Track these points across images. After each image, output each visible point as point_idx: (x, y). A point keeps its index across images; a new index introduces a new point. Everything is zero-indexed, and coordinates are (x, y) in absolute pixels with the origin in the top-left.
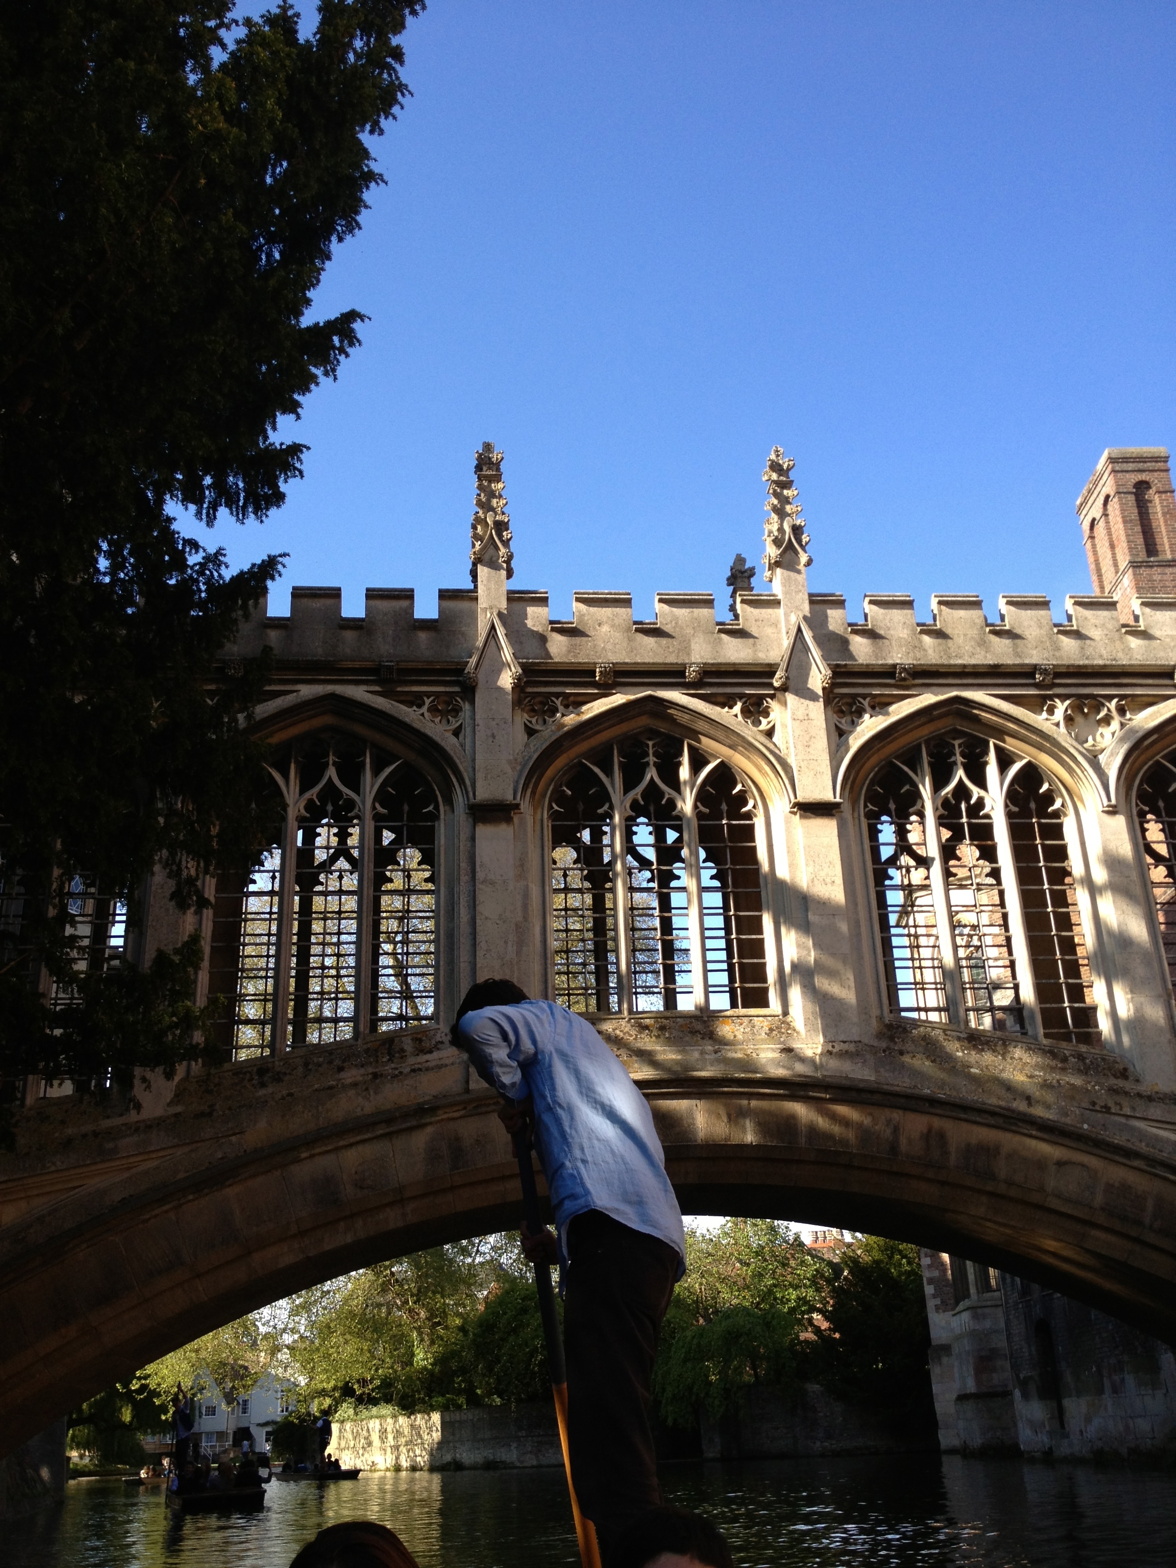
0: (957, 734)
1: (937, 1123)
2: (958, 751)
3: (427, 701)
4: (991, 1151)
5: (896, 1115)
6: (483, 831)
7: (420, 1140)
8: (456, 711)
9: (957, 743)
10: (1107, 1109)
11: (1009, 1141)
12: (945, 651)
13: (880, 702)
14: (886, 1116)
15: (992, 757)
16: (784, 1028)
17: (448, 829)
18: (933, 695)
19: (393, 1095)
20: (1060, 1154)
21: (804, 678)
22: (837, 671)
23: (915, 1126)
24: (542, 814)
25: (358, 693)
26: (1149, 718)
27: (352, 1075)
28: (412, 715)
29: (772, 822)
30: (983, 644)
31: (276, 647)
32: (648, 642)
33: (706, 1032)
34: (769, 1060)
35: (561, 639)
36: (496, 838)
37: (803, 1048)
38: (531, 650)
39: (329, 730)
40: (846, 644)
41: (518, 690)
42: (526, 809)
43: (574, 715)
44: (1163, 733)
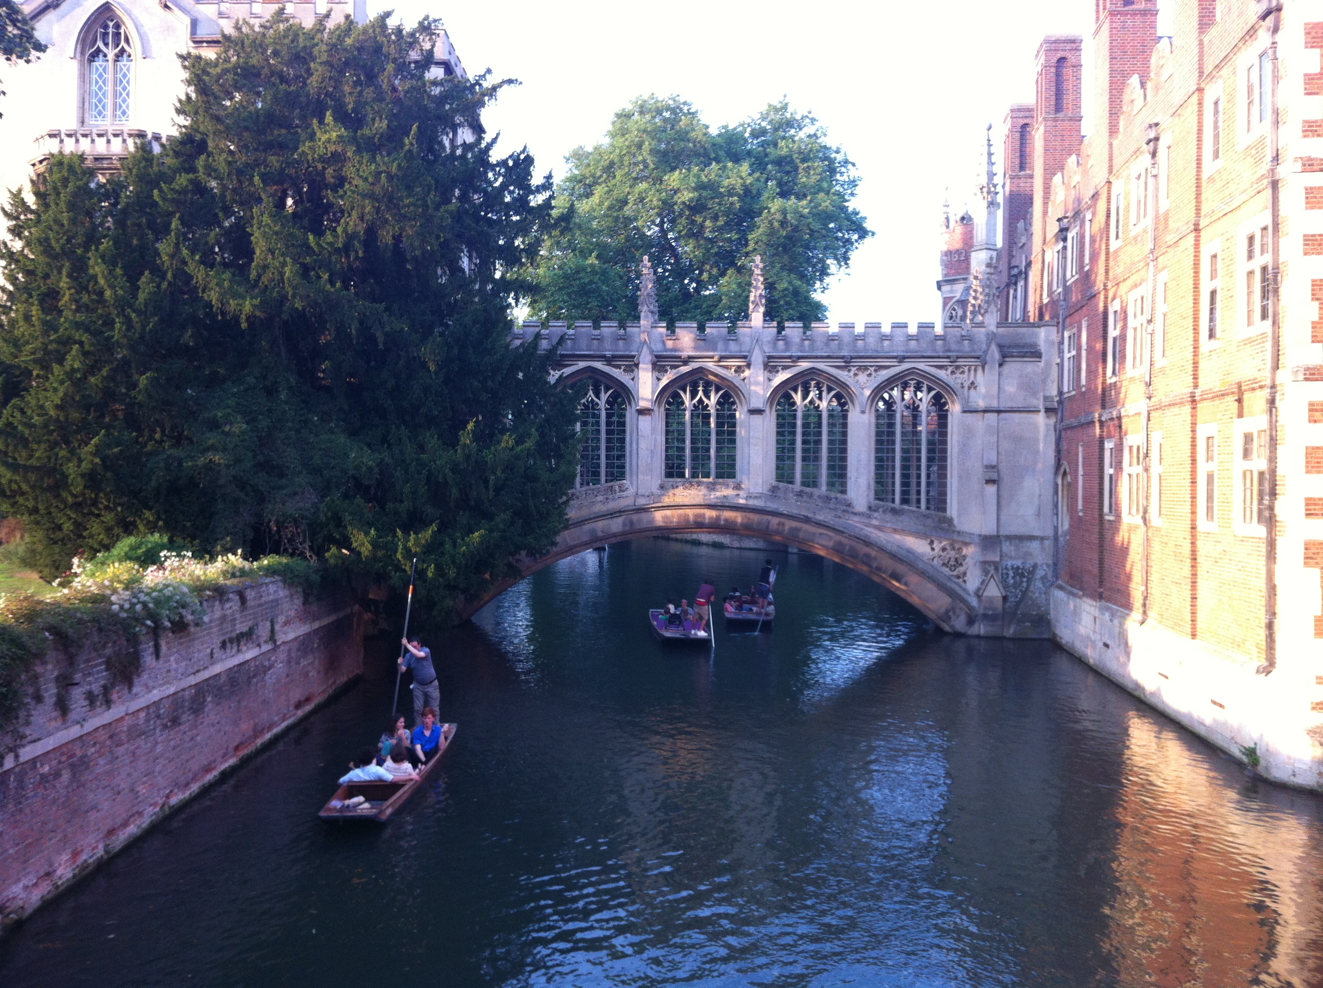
0: (813, 379)
1: (783, 520)
2: (812, 386)
3: (622, 368)
4: (798, 529)
5: (770, 518)
6: (641, 417)
7: (620, 520)
8: (632, 371)
9: (813, 383)
10: (841, 517)
11: (805, 527)
12: (812, 348)
13: (785, 368)
14: (766, 518)
15: (824, 388)
16: (738, 487)
17: (630, 415)
18: (804, 365)
19: (612, 505)
20: (821, 531)
21: (757, 358)
22: (769, 357)
23: (774, 521)
24: (662, 409)
25: (599, 365)
26: (885, 374)
27: (600, 498)
28: (617, 373)
29: (741, 414)
30: (827, 344)
31: (570, 348)
32: (702, 344)
33: (713, 487)
34: (732, 498)
35: (670, 343)
36: (645, 422)
37: (743, 494)
38: (659, 347)
39: (590, 378)
40: (775, 345)
41: (654, 364)
42: (656, 409)
43: (674, 374)
44: (890, 381)
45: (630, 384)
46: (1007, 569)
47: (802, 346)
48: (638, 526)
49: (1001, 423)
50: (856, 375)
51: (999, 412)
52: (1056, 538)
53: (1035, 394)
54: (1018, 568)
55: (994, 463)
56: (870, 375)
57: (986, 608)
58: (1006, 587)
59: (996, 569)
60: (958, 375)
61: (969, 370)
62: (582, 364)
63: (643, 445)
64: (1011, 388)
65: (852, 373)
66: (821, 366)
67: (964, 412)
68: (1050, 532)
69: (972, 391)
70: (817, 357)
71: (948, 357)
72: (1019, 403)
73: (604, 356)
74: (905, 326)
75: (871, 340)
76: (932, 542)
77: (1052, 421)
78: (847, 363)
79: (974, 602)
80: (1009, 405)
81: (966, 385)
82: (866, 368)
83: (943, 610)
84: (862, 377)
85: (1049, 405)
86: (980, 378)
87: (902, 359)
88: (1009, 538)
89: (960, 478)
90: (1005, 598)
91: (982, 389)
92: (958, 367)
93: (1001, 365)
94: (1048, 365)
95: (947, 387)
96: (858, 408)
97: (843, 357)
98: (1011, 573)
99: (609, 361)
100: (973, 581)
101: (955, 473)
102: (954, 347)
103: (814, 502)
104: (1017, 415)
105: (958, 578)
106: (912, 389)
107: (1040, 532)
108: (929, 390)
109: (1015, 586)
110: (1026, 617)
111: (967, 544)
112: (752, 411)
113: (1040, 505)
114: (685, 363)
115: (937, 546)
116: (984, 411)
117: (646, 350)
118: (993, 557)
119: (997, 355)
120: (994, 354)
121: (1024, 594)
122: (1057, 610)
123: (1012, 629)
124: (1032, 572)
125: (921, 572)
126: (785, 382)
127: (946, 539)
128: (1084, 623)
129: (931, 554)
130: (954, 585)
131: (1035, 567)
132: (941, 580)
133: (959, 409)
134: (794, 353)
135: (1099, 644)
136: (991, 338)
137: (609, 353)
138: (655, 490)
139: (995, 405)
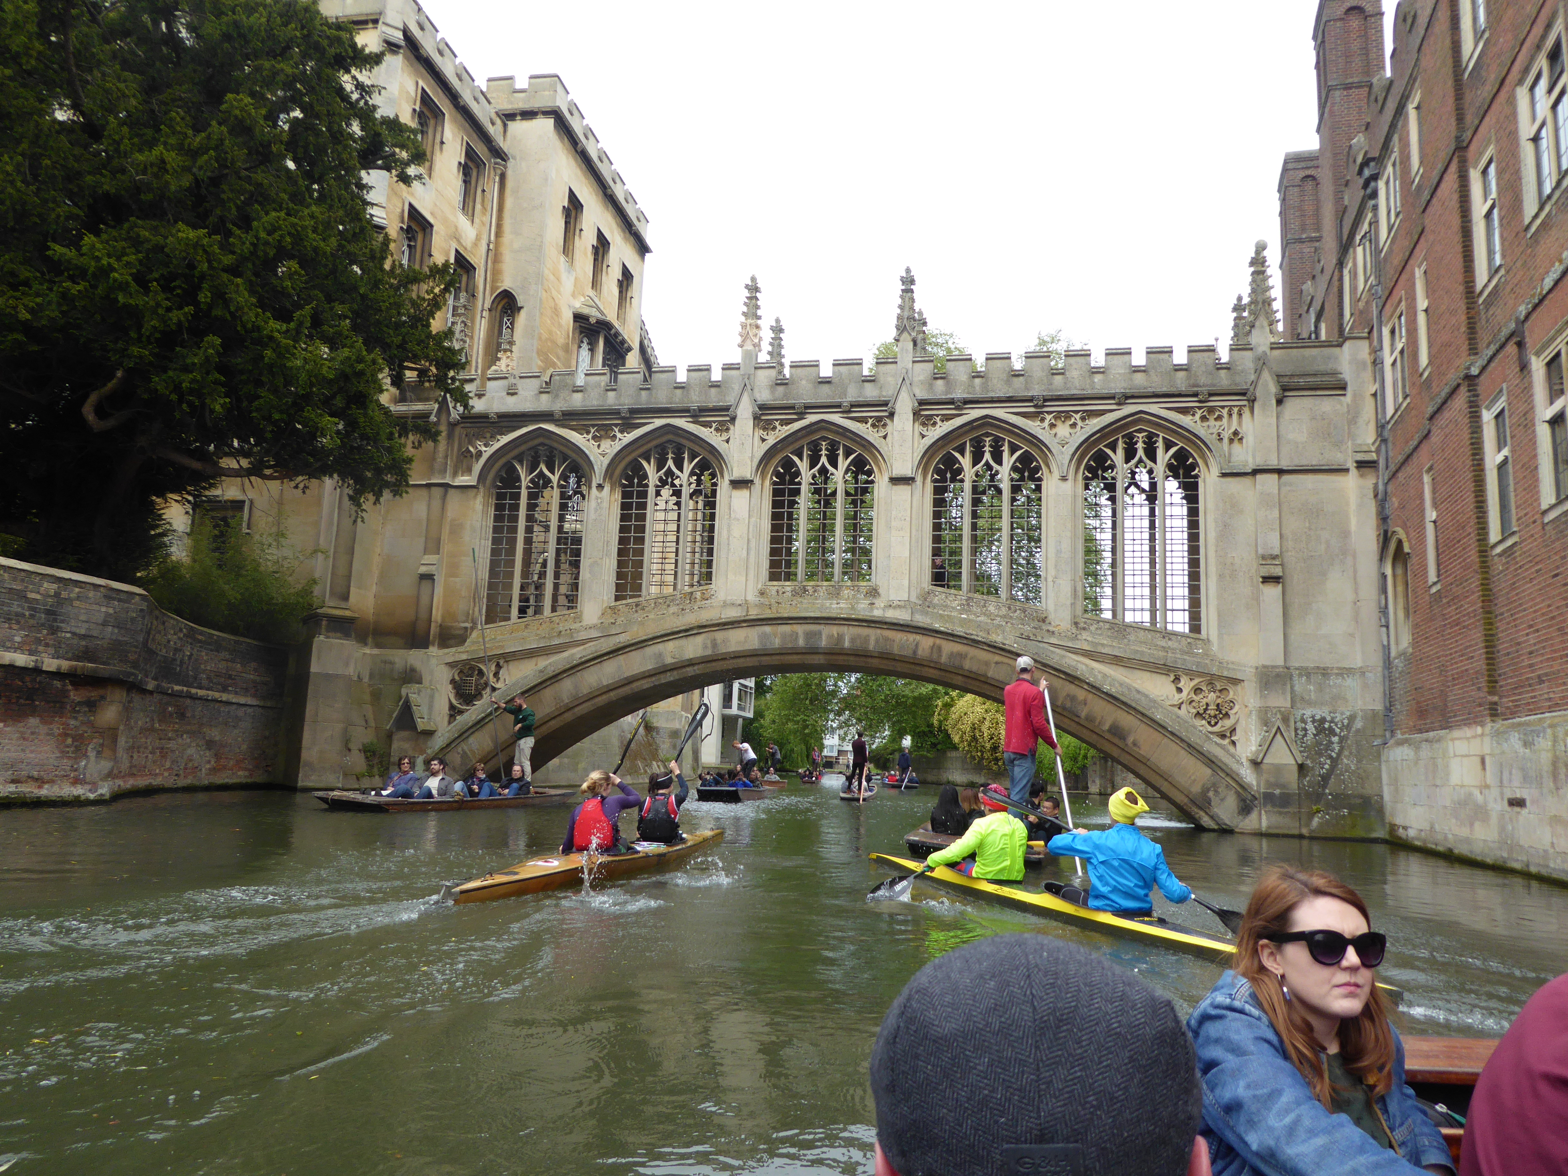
0: (988, 435)
1: (938, 641)
2: (987, 444)
3: (714, 425)
4: (965, 656)
5: (918, 637)
6: (737, 493)
7: (699, 639)
8: (727, 430)
9: (988, 439)
10: (1028, 638)
11: (972, 652)
12: (985, 386)
13: (946, 418)
14: (912, 637)
15: (1006, 448)
16: (874, 592)
17: (723, 488)
18: (974, 413)
19: (690, 619)
20: (997, 658)
21: (904, 407)
22: (922, 403)
23: (926, 643)
24: (767, 482)
25: (681, 422)
26: (1096, 423)
27: (673, 609)
28: (705, 433)
29: (881, 486)
30: (1008, 382)
31: (644, 400)
32: (825, 388)
33: (835, 593)
34: (862, 609)
35: (781, 389)
36: (741, 497)
37: (880, 603)
38: (765, 396)
39: (669, 441)
40: (931, 386)
41: (756, 418)
42: (757, 481)
43: (784, 431)
44: (1104, 433)
45: (721, 447)
46: (1303, 721)
47: (971, 385)
48: (723, 650)
49: (1284, 490)
50: (1052, 426)
51: (1280, 472)
52: (1388, 663)
53: (1338, 444)
54: (1323, 720)
55: (1276, 552)
56: (1074, 425)
57: (1269, 784)
58: (1306, 749)
59: (1285, 720)
60: (1212, 422)
61: (1230, 415)
62: (659, 422)
63: (736, 532)
64: (1298, 433)
65: (1046, 424)
66: (999, 413)
67: (1224, 475)
68: (1376, 660)
69: (1236, 444)
70: (992, 401)
72: (1312, 459)
73: (689, 410)
74: (1127, 353)
75: (1074, 374)
76: (1177, 679)
78: (1037, 407)
79: (1248, 776)
80: (1297, 462)
81: (1226, 435)
82: (1067, 415)
83: (1196, 789)
84: (1063, 430)
85: (1360, 457)
86: (1247, 425)
87: (1125, 398)
88: (1306, 673)
89: (1221, 577)
90: (1301, 767)
91: (1249, 440)
92: (1211, 410)
93: (1279, 402)
95: (1193, 438)
96: (1056, 474)
97: (1030, 400)
98: (1310, 727)
99: (695, 414)
100: (1248, 743)
101: (1212, 569)
102: (1203, 380)
103: (989, 615)
104: (1310, 477)
105: (1223, 736)
106: (1140, 446)
107: (1357, 661)
108: (1168, 445)
109: (1319, 749)
110: (1341, 800)
111: (1236, 682)
112: (896, 481)
113: (1356, 618)
114: (801, 416)
115: (1186, 684)
116: (1255, 472)
117: (746, 399)
118: (1280, 701)
119: (1273, 388)
120: (1269, 386)
121: (1335, 762)
122: (1395, 782)
123: (1316, 821)
124: (1348, 727)
125: (1159, 727)
126: (945, 438)
127: (1201, 674)
128: (1455, 779)
129: (1177, 698)
130: (1215, 748)
131: (1352, 718)
132: (1193, 739)
133: (1215, 471)
134: (959, 394)
135: (1497, 806)
136: (1262, 363)
137: (694, 406)
138: (752, 597)
139: (1273, 463)
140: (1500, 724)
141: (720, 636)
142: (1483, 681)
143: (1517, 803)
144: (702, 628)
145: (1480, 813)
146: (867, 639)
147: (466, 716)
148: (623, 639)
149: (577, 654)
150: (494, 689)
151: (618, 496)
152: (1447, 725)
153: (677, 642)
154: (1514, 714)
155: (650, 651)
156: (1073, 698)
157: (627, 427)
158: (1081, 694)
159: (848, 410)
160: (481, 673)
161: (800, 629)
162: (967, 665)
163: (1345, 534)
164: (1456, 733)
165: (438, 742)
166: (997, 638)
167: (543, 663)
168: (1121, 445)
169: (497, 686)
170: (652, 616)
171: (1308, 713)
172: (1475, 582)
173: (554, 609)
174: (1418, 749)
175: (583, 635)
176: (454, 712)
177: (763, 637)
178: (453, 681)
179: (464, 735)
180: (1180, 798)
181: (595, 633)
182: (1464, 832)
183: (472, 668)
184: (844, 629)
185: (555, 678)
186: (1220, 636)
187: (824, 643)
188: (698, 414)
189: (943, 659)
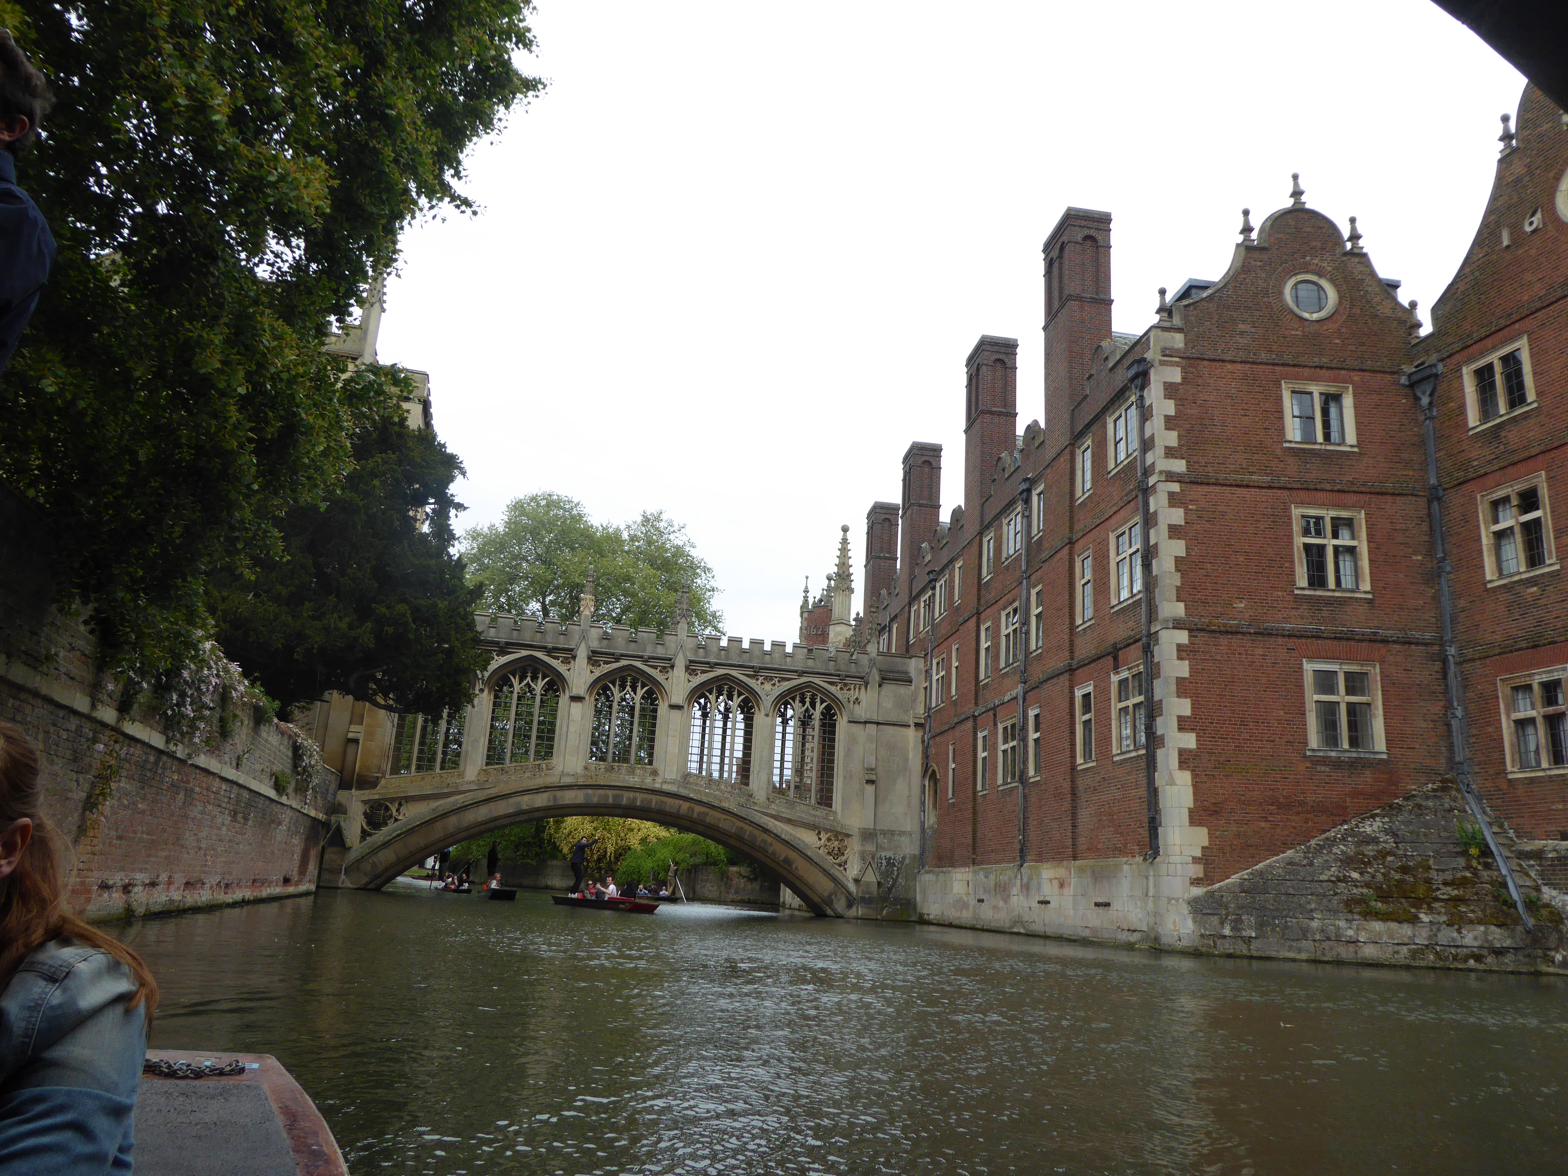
0: (726, 684)
2: (725, 690)
3: (561, 659)
4: (707, 814)
5: (681, 802)
6: (573, 704)
7: (545, 795)
8: (569, 663)
10: (742, 807)
11: (712, 812)
12: (727, 657)
13: (704, 672)
14: (677, 802)
15: (736, 693)
16: (655, 773)
17: (564, 700)
18: (720, 672)
19: (539, 782)
20: (725, 817)
21: (680, 663)
22: (691, 661)
23: (685, 806)
24: (593, 699)
25: (539, 655)
26: (786, 685)
27: (528, 774)
28: (554, 663)
29: (663, 709)
30: (740, 655)
31: (515, 637)
32: (633, 645)
33: (632, 772)
34: (648, 782)
35: (605, 642)
36: (576, 707)
37: (659, 780)
38: (595, 645)
39: (530, 665)
40: (696, 653)
41: (589, 658)
42: (587, 697)
43: (606, 668)
44: (790, 691)
45: (565, 674)
46: (881, 858)
47: (719, 655)
48: (561, 802)
49: (879, 733)
50: (762, 683)
51: (878, 724)
52: (923, 830)
53: (906, 711)
54: (890, 858)
55: (873, 767)
56: (774, 685)
57: (863, 892)
58: (881, 874)
59: (873, 858)
60: (845, 691)
61: (855, 689)
62: (524, 653)
63: (572, 729)
64: (888, 703)
65: (759, 682)
66: (734, 673)
67: (850, 722)
68: (917, 828)
69: (857, 705)
70: (731, 665)
71: (839, 676)
72: (893, 718)
73: (545, 647)
75: (776, 655)
76: (819, 833)
77: (920, 734)
78: (755, 672)
79: (852, 887)
80: (886, 719)
81: (852, 699)
82: (771, 679)
83: (826, 894)
84: (768, 686)
85: (916, 721)
86: (863, 695)
87: (801, 674)
88: (884, 833)
89: (845, 777)
90: (879, 883)
91: (863, 703)
92: (845, 685)
94: (917, 688)
95: (835, 699)
96: (762, 712)
97: (752, 667)
98: (884, 862)
99: (550, 651)
100: (853, 870)
101: (841, 774)
102: (842, 668)
103: (721, 791)
104: (892, 727)
105: (840, 865)
106: (808, 700)
107: (908, 828)
108: (822, 702)
109: (886, 874)
110: (897, 900)
111: (848, 836)
112: (673, 707)
113: (909, 805)
114: (617, 660)
115: (824, 837)
116: (866, 723)
117: (583, 645)
118: (870, 848)
119: (877, 678)
120: (875, 677)
121: (895, 881)
122: (924, 892)
123: (885, 912)
124: (902, 862)
125: (809, 859)
126: (702, 685)
127: (831, 831)
128: (955, 891)
129: (819, 843)
130: (836, 872)
131: (904, 858)
132: (825, 867)
133: (845, 719)
134: (712, 660)
135: (973, 902)
136: (872, 662)
137: (550, 645)
138: (579, 770)
139: (875, 718)
140: (976, 868)
141: (559, 794)
142: (970, 849)
143: (981, 901)
144: (547, 788)
145: (965, 906)
146: (651, 801)
147: (374, 838)
148: (493, 792)
149: (460, 799)
150: (396, 820)
151: (492, 697)
152: (953, 865)
153: (530, 796)
154: (981, 864)
155: (512, 800)
156: (764, 841)
157: (503, 652)
158: (769, 839)
159: (645, 661)
160: (387, 809)
161: (610, 793)
162: (708, 820)
163: (906, 760)
164: (957, 870)
165: (353, 855)
166: (725, 805)
167: (434, 804)
168: (798, 698)
169: (400, 818)
170: (513, 778)
171: (883, 854)
172: (970, 806)
173: (442, 768)
174: (938, 875)
175: (465, 788)
176: (364, 834)
177: (587, 795)
178: (365, 814)
179: (375, 850)
180: (816, 899)
181: (473, 787)
182: (958, 914)
183: (380, 805)
184: (638, 795)
185: (445, 815)
186: (842, 810)
187: (624, 802)
188: (551, 651)
189: (695, 816)
